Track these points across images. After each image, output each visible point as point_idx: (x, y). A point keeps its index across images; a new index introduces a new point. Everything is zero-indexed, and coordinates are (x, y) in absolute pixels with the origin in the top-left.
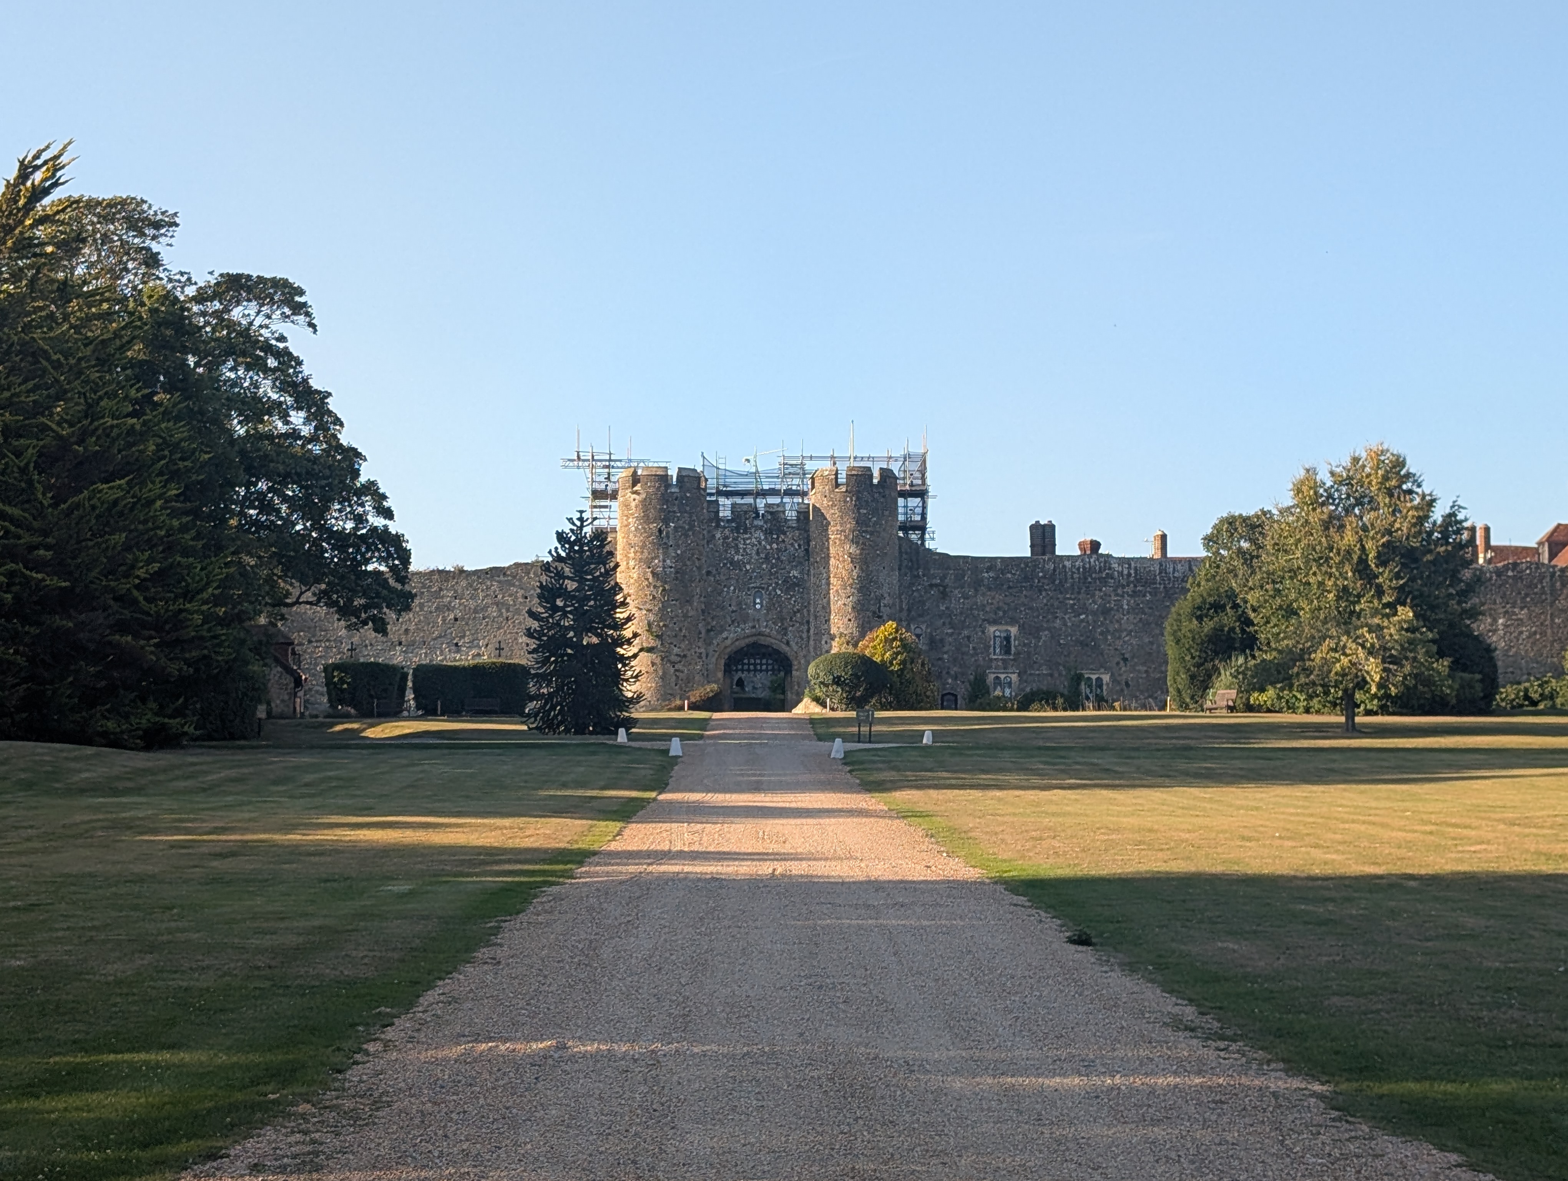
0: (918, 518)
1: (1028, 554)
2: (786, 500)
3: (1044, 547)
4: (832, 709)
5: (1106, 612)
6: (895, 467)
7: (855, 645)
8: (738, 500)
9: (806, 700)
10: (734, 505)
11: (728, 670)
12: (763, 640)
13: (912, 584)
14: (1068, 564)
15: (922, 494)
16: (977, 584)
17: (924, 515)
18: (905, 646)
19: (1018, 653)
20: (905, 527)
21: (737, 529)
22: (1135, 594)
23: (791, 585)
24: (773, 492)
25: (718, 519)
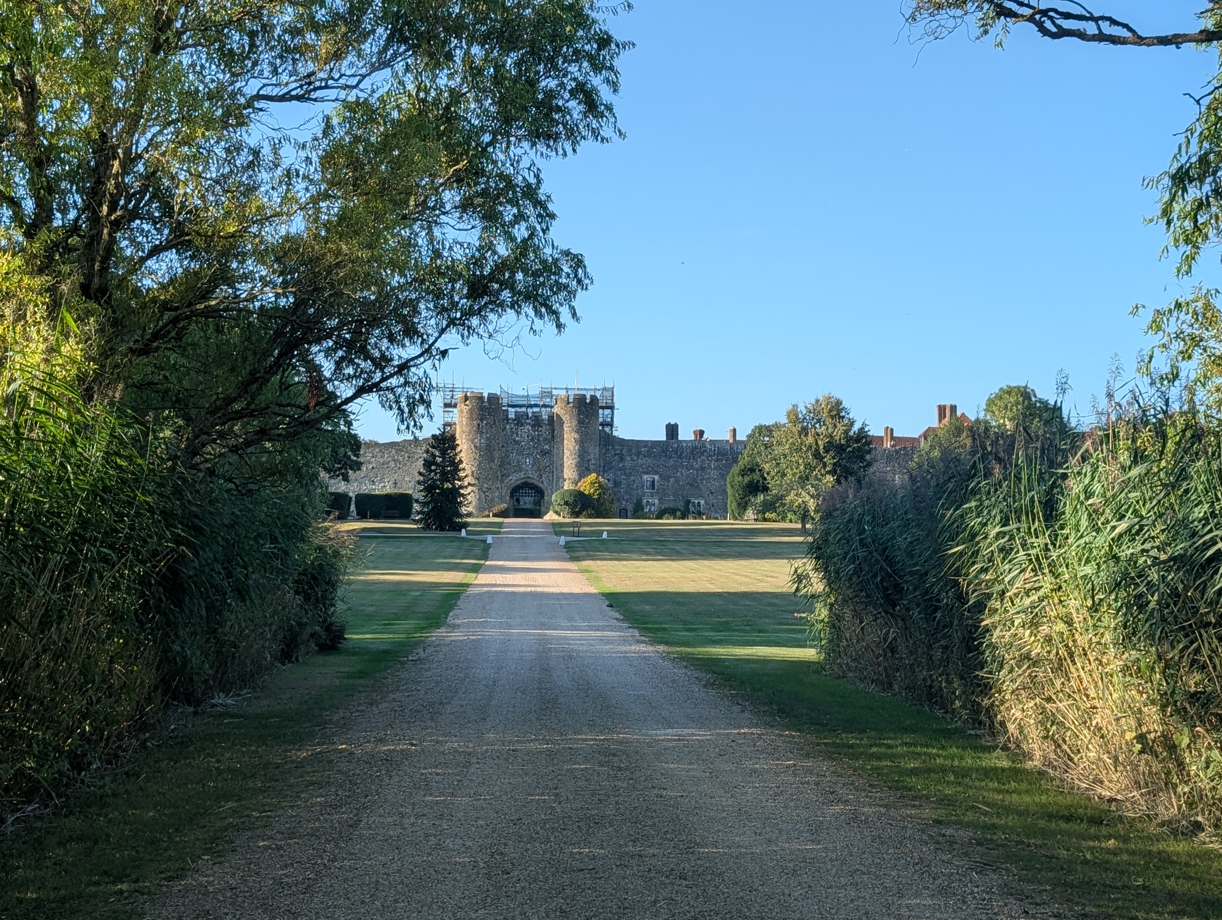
0: (609, 420)
1: (664, 438)
2: (543, 409)
3: (672, 436)
4: (564, 517)
5: (703, 469)
6: (598, 394)
7: (576, 484)
8: (518, 409)
9: (551, 512)
10: (516, 412)
11: (512, 496)
12: (529, 481)
13: (605, 454)
14: (684, 445)
15: (612, 408)
16: (638, 454)
17: (612, 418)
18: (601, 486)
19: (658, 489)
20: (602, 424)
21: (518, 424)
22: (717, 460)
23: (544, 453)
24: (536, 406)
25: (508, 419)
